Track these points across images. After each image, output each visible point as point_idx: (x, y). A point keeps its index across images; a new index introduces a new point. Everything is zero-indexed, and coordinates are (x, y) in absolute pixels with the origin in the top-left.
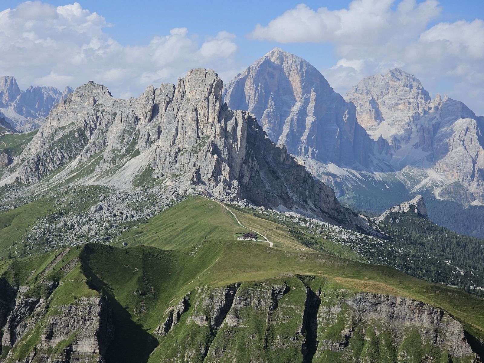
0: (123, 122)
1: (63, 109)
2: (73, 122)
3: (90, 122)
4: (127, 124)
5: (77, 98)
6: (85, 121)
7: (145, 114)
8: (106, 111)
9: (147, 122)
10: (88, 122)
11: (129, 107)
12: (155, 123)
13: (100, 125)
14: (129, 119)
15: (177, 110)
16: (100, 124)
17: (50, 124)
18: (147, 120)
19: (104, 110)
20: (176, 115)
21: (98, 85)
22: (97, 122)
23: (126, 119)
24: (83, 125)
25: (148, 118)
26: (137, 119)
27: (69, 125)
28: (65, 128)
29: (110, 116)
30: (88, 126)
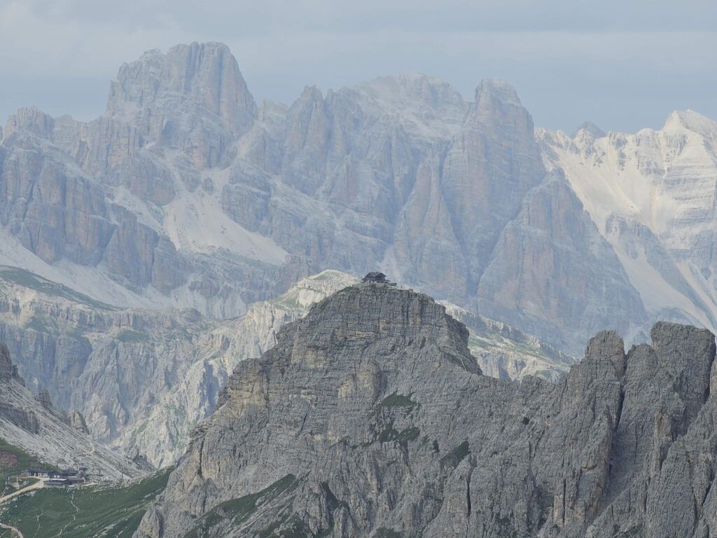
0: (473, 515)
1: (257, 401)
2: (290, 477)
3: (347, 493)
4: (491, 524)
5: (310, 356)
6: (325, 486)
7: (572, 483)
8: (423, 434)
9: (581, 518)
10: (338, 492)
11: (515, 427)
12: (616, 528)
13: (392, 508)
14: (504, 502)
15: (704, 477)
16: (392, 503)
17: (200, 472)
18: (580, 510)
19: (413, 433)
20: (699, 501)
21: (405, 296)
22: (380, 490)
23: (487, 502)
24: (314, 509)
25: (585, 498)
26: (541, 498)
27: (270, 488)
28: (252, 509)
29: (437, 464)
30: (339, 514)
